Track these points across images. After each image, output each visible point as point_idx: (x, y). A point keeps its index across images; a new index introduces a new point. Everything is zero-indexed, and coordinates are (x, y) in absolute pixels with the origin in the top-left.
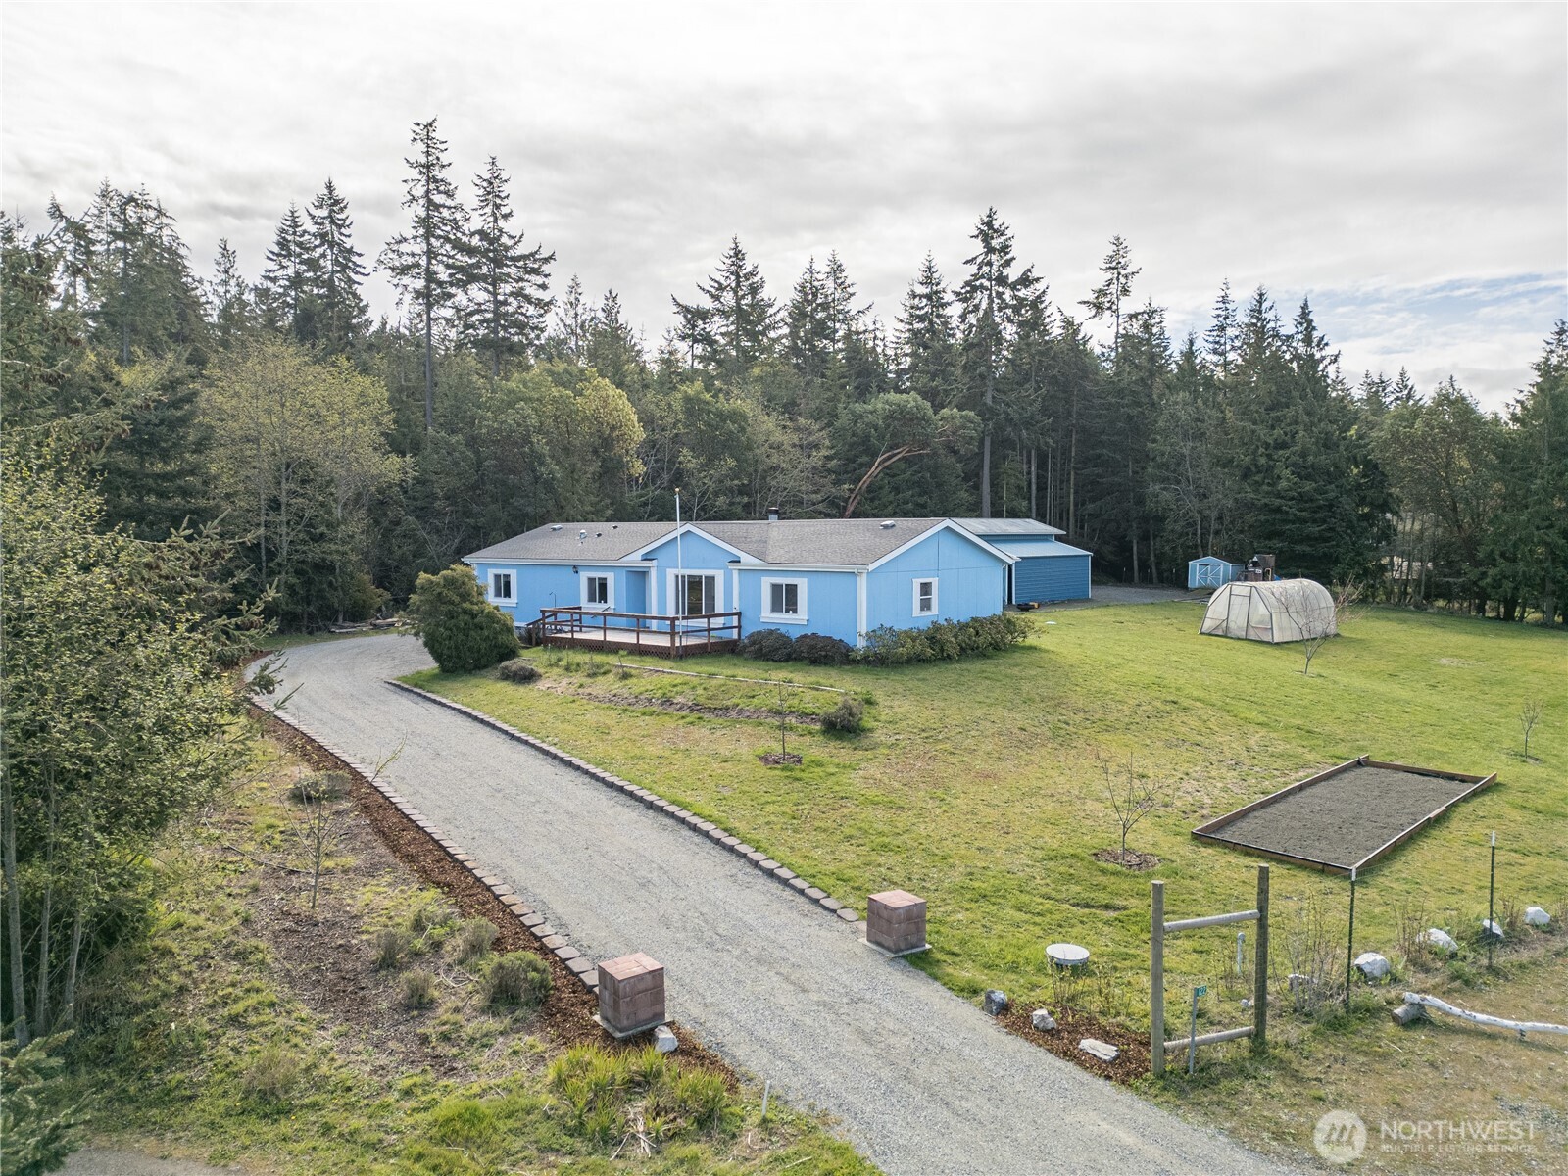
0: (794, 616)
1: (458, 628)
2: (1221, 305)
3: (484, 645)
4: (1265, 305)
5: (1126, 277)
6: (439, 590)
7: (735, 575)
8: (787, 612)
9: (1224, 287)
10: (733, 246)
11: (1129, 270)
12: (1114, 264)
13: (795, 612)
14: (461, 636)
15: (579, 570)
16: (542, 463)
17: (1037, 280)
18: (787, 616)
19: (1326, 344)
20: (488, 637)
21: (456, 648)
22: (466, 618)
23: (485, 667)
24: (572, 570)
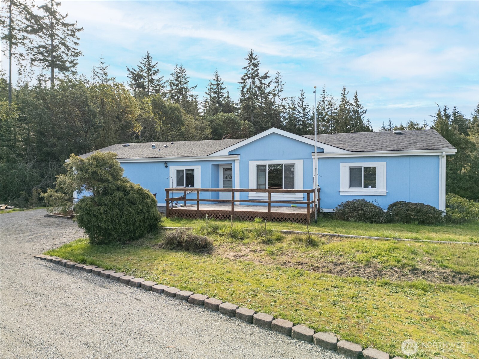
0: (374, 190)
1: (114, 203)
2: (323, 93)
3: (139, 218)
4: (346, 92)
5: (281, 85)
6: (94, 169)
7: (315, 162)
8: (366, 186)
9: (324, 87)
10: (147, 54)
11: (282, 83)
12: (277, 80)
13: (374, 186)
14: (116, 210)
15: (169, 164)
16: (95, 117)
17: (268, 77)
18: (366, 190)
19: (363, 107)
20: (142, 210)
21: (113, 221)
22: (121, 194)
23: (140, 237)
24: (163, 165)
